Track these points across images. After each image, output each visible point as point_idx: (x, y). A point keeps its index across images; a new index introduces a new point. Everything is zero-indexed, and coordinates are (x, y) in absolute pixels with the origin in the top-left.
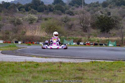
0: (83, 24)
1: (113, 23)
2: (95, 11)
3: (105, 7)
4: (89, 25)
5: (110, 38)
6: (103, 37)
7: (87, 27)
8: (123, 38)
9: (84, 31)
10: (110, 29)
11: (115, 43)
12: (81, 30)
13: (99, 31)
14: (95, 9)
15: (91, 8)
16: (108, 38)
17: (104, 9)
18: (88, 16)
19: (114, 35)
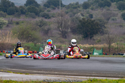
0: (61, 28)
1: (97, 27)
2: (74, 14)
3: (86, 9)
4: (69, 30)
5: (95, 46)
6: (86, 44)
7: (66, 33)
8: (111, 45)
9: (63, 37)
10: (94, 34)
11: (101, 51)
12: (59, 36)
13: (80, 37)
14: (75, 11)
15: (69, 9)
16: (92, 46)
17: (85, 10)
18: (67, 20)
19: (98, 42)
